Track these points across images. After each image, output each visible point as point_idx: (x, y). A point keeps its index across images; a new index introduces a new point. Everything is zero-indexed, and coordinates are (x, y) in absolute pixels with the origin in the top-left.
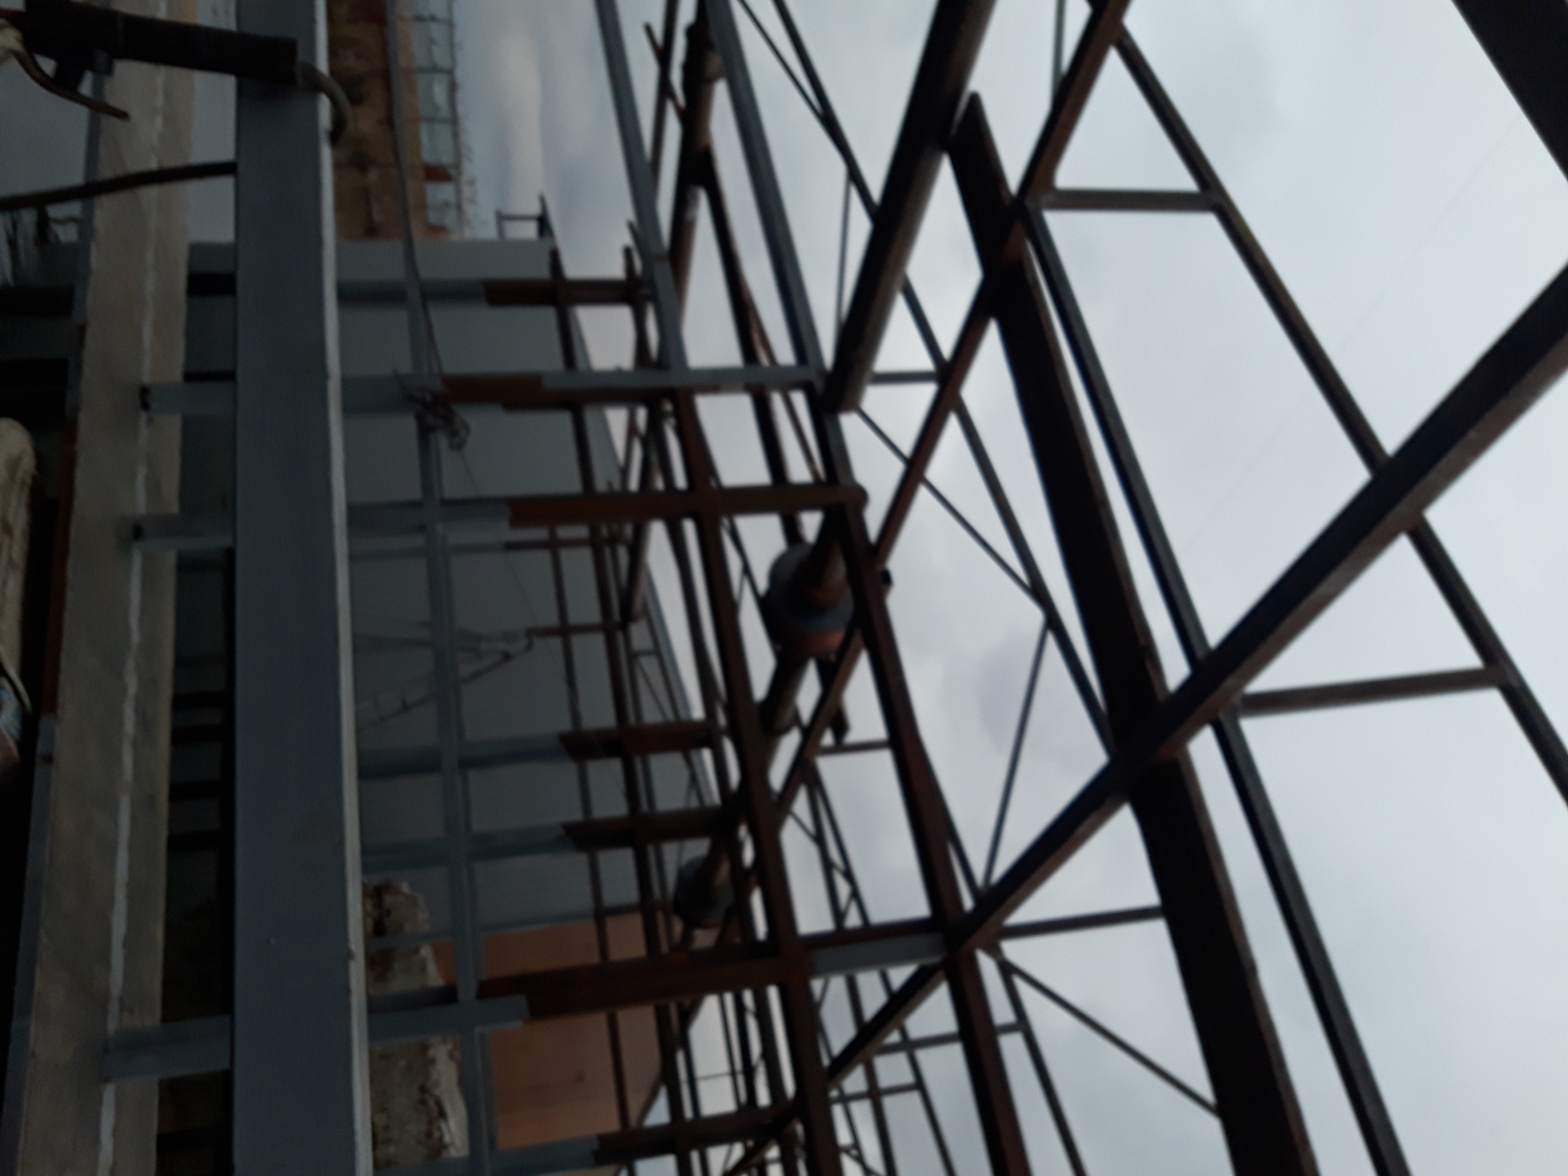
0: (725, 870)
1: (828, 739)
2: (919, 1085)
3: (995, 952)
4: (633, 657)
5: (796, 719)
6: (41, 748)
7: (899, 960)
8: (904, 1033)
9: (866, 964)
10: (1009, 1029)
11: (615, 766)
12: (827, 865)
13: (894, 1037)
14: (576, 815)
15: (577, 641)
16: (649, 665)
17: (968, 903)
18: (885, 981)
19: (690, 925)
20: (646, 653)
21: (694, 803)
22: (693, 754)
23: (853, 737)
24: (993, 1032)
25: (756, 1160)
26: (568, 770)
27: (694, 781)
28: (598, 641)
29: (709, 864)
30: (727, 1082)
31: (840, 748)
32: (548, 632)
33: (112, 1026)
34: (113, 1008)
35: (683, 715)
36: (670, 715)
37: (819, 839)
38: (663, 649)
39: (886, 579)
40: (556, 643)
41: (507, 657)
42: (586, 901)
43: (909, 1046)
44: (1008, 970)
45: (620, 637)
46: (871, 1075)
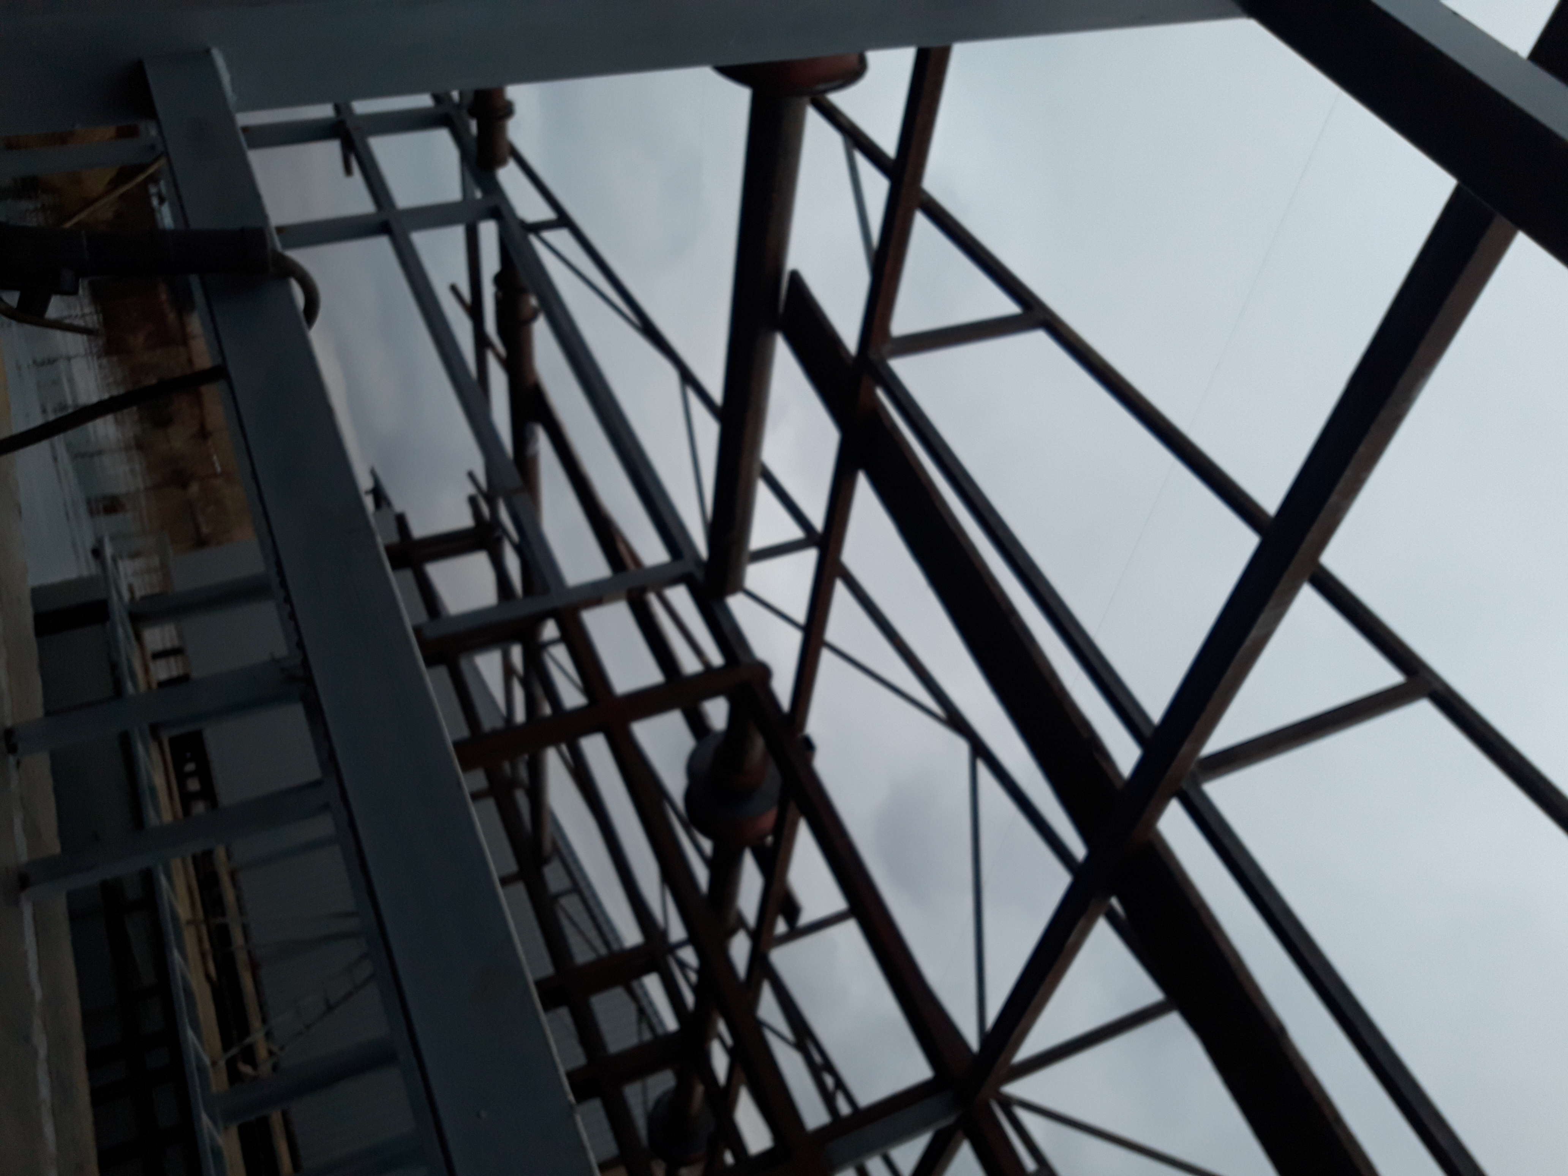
1: (781, 927)
4: (553, 900)
5: (740, 921)
12: (814, 1067)
18: (890, 1164)
19: (672, 1166)
20: (565, 893)
22: (636, 986)
23: (806, 918)
27: (643, 1013)
29: (679, 1093)
31: (795, 933)
35: (615, 947)
36: (603, 951)
38: (582, 884)
39: (808, 746)
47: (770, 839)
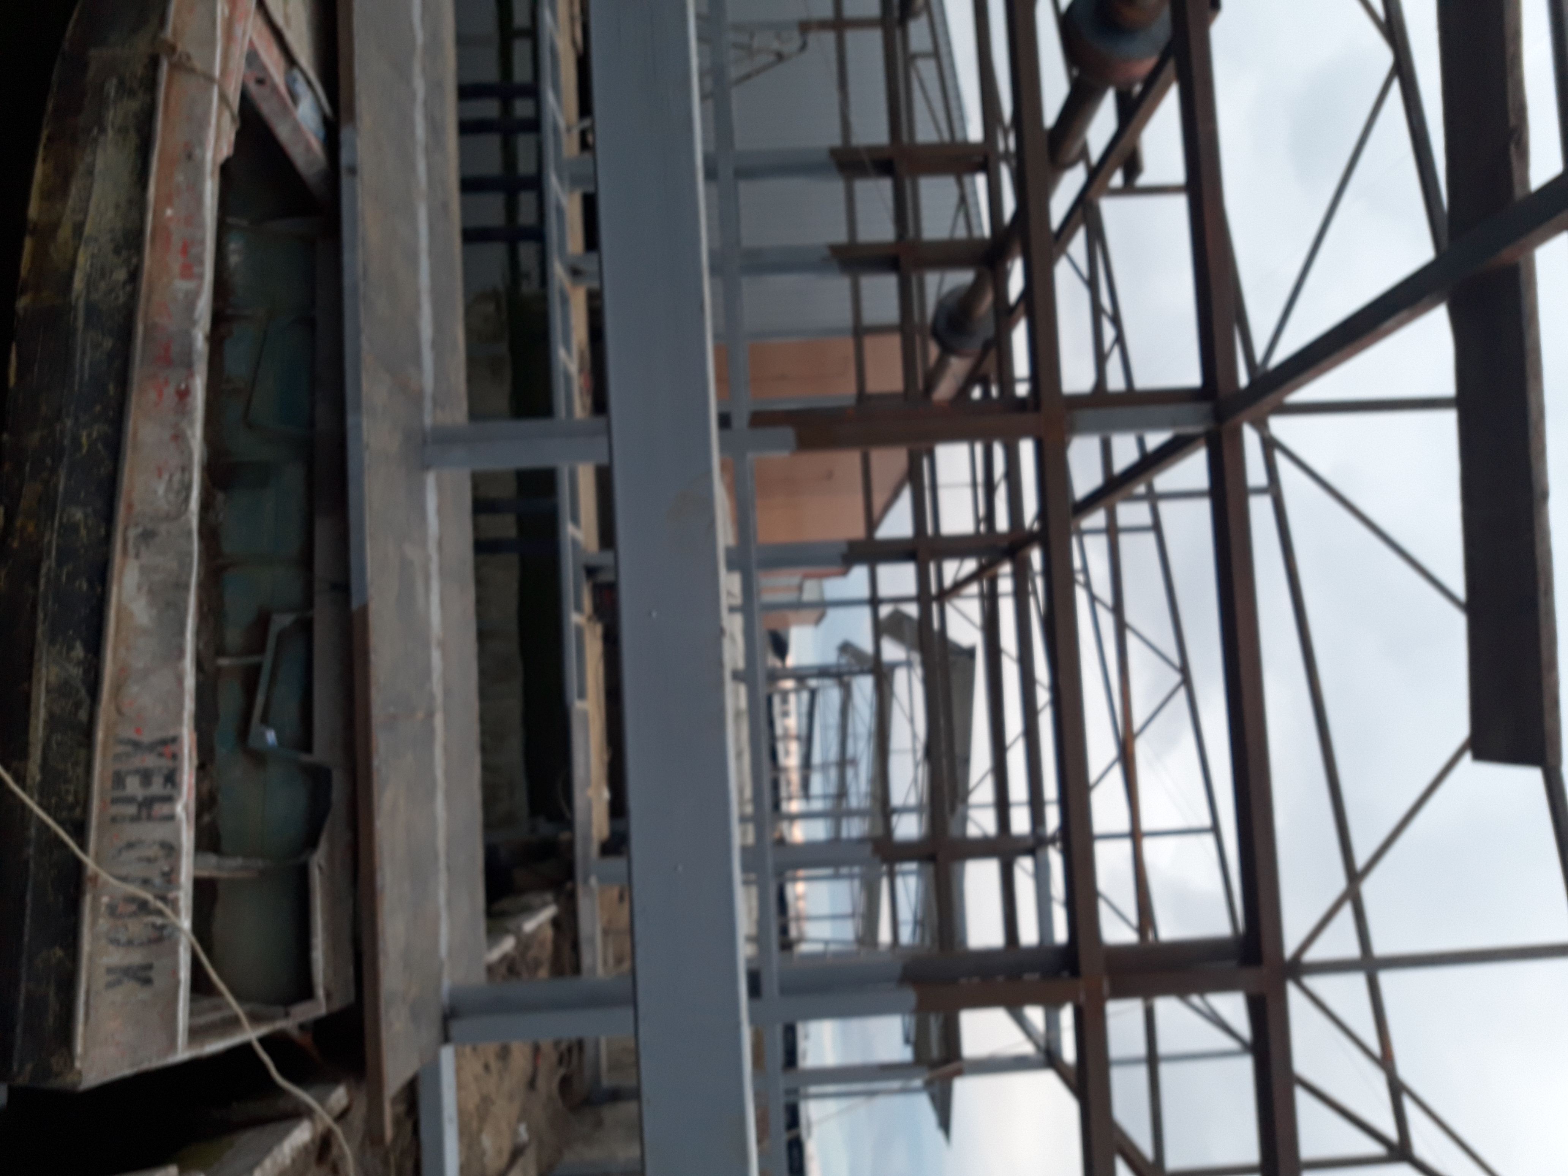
0: (988, 300)
1: (1117, 180)
2: (1156, 527)
3: (1261, 426)
4: (910, 58)
5: (1084, 154)
6: (345, 158)
7: (1156, 425)
8: (1150, 487)
9: (1124, 427)
10: (1260, 491)
11: (886, 185)
12: (1097, 310)
13: (1141, 489)
14: (841, 237)
15: (851, 36)
16: (926, 69)
17: (1243, 380)
18: (1141, 443)
19: (947, 350)
20: (924, 55)
21: (961, 233)
22: (967, 180)
23: (1143, 180)
24: (1244, 492)
25: (989, 573)
26: (836, 187)
27: (964, 202)
28: (875, 37)
29: (972, 293)
30: (968, 493)
31: (1130, 188)
32: (823, 25)
33: (428, 421)
34: (428, 404)
35: (959, 136)
36: (946, 137)
37: (1092, 284)
38: (943, 50)
39: (1214, 5)
40: (829, 38)
41: (780, 57)
42: (846, 318)
43: (1153, 498)
44: (1270, 445)
45: (898, 33)
46: (1112, 516)
47: (1138, 88)
